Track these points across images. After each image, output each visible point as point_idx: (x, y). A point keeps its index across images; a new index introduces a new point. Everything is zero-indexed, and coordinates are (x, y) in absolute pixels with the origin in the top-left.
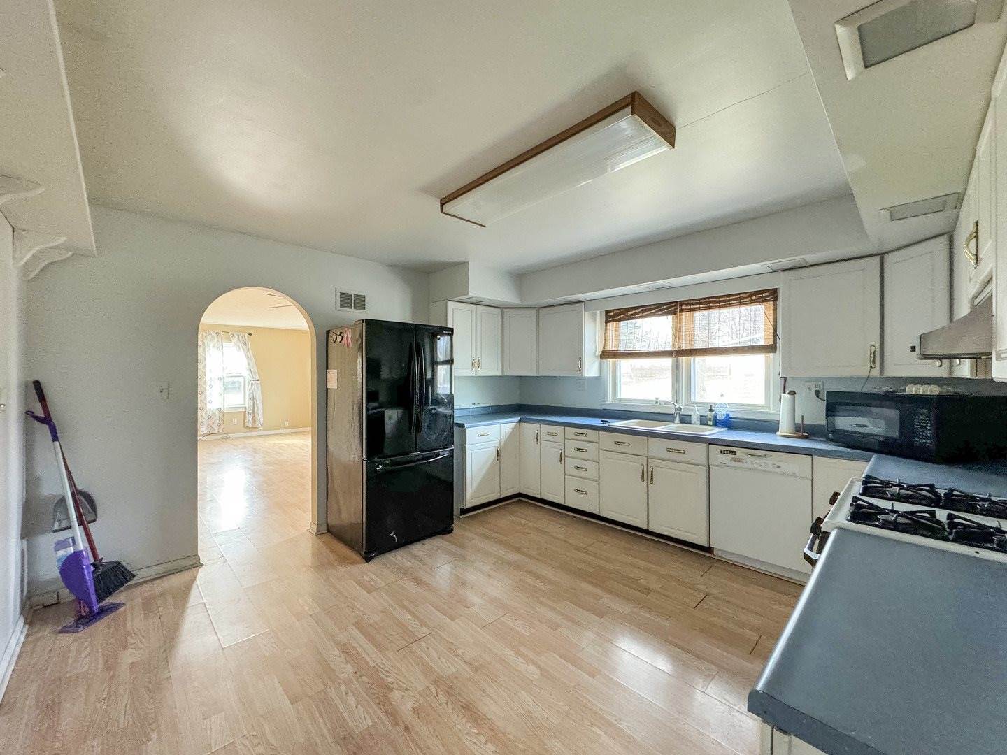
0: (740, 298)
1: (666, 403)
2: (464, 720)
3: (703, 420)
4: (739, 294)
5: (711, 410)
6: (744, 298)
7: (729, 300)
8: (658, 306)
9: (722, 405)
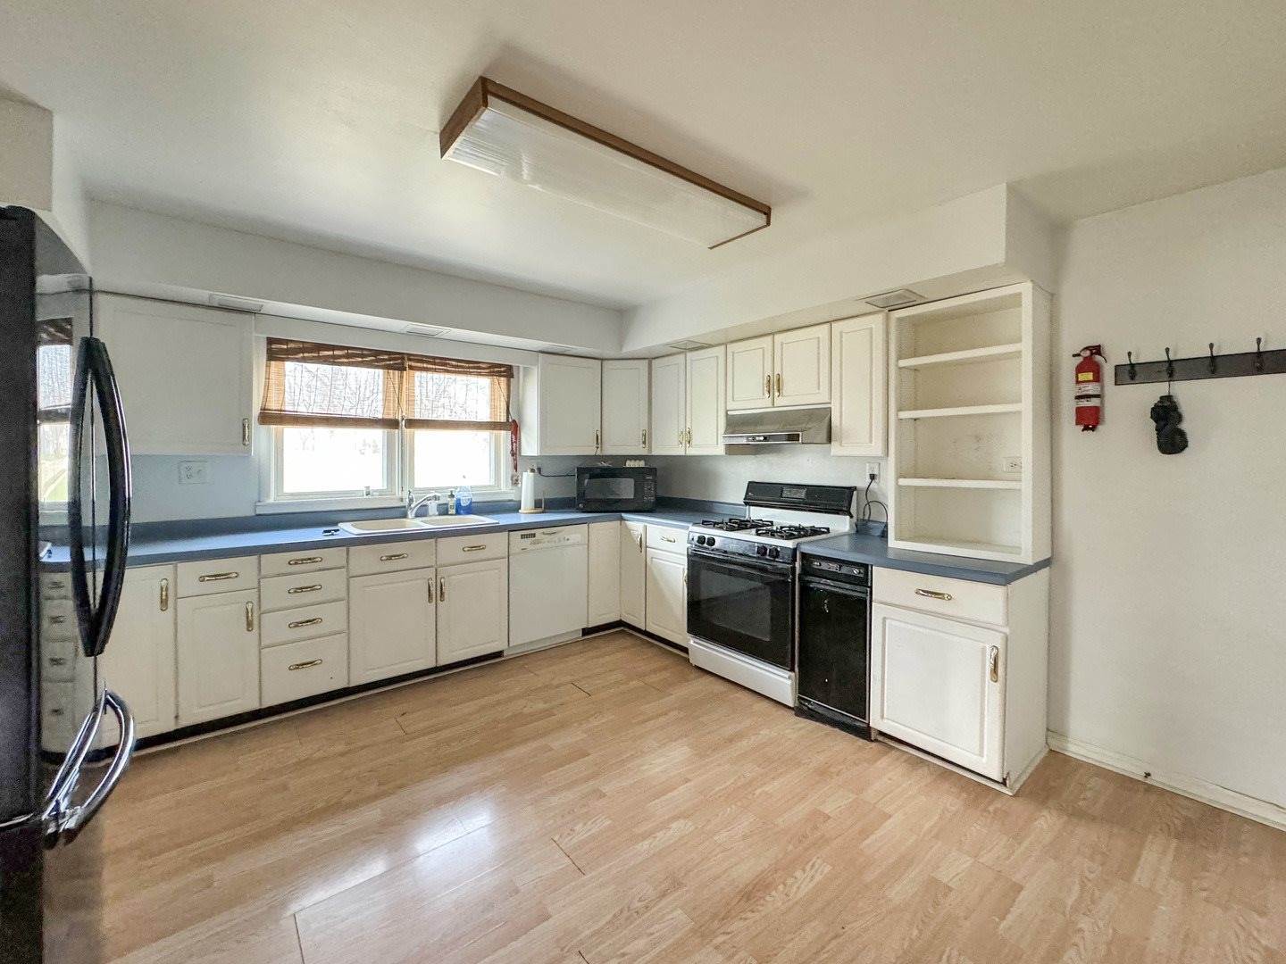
0: (479, 368)
1: (381, 492)
2: (768, 898)
3: (444, 511)
4: (480, 363)
5: (452, 496)
6: (484, 369)
7: (469, 368)
8: (376, 353)
9: (463, 489)
